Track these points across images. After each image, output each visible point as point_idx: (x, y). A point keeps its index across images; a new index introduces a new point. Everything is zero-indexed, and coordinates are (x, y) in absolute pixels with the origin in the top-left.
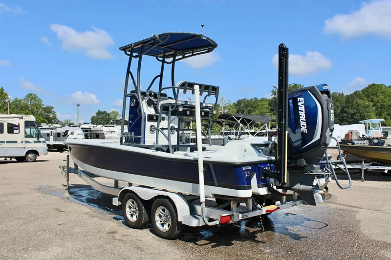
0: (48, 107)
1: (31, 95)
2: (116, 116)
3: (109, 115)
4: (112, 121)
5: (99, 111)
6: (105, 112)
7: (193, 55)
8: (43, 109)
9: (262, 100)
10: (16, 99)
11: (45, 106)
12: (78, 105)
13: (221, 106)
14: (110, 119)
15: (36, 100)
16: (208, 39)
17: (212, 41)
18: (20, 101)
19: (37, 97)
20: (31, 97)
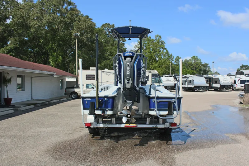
0: (205, 64)
1: (194, 57)
5: (242, 65)
8: (202, 65)
11: (203, 63)
12: (213, 62)
15: (197, 60)
18: (188, 61)
19: (198, 58)
20: (194, 58)
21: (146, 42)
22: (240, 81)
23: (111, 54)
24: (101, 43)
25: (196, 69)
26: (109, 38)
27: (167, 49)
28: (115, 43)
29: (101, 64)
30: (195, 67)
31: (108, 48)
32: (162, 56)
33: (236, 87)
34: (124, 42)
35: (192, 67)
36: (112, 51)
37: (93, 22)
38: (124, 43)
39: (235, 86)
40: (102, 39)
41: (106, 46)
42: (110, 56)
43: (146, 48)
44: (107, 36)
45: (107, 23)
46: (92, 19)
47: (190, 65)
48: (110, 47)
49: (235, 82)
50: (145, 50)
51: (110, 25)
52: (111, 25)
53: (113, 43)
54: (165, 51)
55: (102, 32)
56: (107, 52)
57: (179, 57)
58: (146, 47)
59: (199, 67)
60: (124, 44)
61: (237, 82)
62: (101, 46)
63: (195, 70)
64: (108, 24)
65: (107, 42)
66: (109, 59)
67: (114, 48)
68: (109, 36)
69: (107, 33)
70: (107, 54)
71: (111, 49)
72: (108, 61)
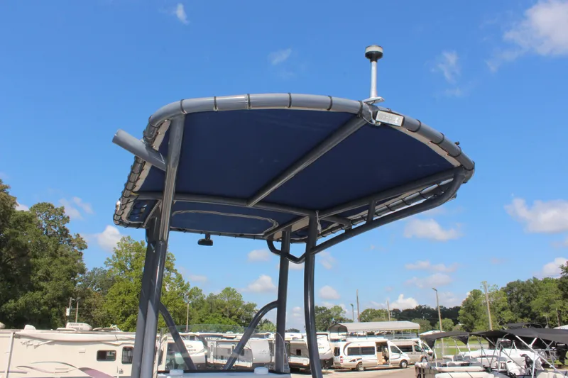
0: (250, 305)
1: (228, 289)
2: (339, 313)
3: (329, 312)
4: (333, 320)
6: (324, 308)
7: (350, 233)
8: (244, 306)
9: (545, 281)
10: (211, 295)
11: (246, 304)
13: (483, 292)
14: (332, 318)
15: (235, 296)
16: (418, 129)
17: (440, 142)
18: (215, 297)
19: (236, 292)
20: (229, 292)
21: (132, 254)
22: (349, 348)
23: (47, 277)
24: (26, 247)
25: (233, 315)
26: (46, 239)
27: (178, 272)
28: (60, 250)
29: (16, 300)
30: (230, 312)
31: (41, 261)
32: (166, 287)
33: (339, 361)
34: (81, 249)
35: (223, 310)
36: (50, 270)
37: (10, 194)
38: (82, 251)
39: (337, 359)
40: (27, 239)
41: (35, 257)
42: (43, 281)
43: (132, 267)
44: (42, 233)
45: (48, 202)
46: (7, 188)
47: (219, 307)
48: (48, 259)
49: (337, 351)
50: (129, 271)
51: (53, 208)
52: (56, 209)
53: (56, 251)
54: (173, 275)
55: (31, 222)
56: (38, 270)
57: (197, 289)
58: (131, 264)
59: (237, 310)
60: (80, 254)
61: (341, 351)
62: (23, 255)
63: (230, 317)
64: (49, 205)
65: (42, 247)
66: (41, 289)
67: (56, 261)
68: (47, 233)
69: (44, 225)
70: (36, 275)
71: (50, 264)
72: (38, 294)
